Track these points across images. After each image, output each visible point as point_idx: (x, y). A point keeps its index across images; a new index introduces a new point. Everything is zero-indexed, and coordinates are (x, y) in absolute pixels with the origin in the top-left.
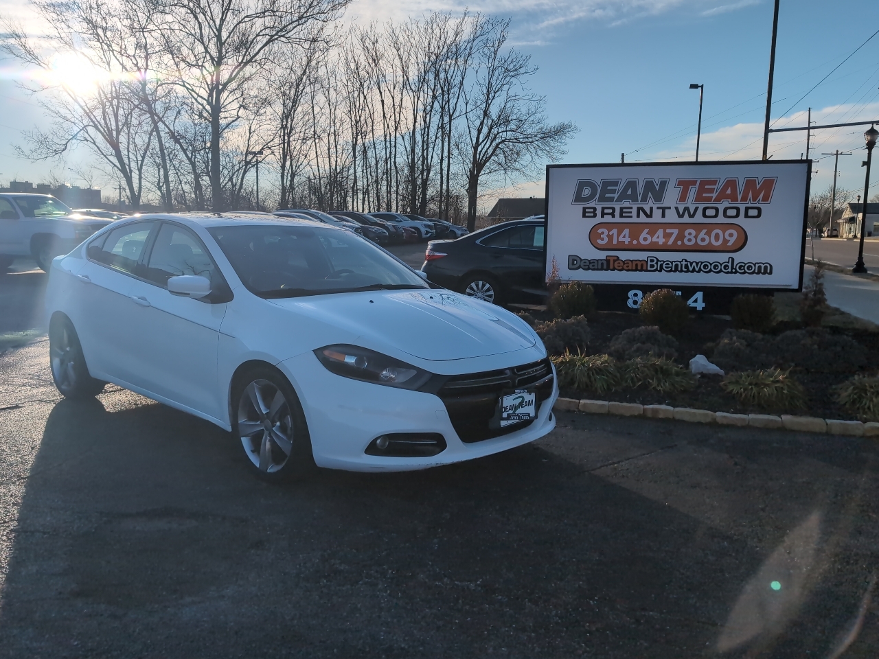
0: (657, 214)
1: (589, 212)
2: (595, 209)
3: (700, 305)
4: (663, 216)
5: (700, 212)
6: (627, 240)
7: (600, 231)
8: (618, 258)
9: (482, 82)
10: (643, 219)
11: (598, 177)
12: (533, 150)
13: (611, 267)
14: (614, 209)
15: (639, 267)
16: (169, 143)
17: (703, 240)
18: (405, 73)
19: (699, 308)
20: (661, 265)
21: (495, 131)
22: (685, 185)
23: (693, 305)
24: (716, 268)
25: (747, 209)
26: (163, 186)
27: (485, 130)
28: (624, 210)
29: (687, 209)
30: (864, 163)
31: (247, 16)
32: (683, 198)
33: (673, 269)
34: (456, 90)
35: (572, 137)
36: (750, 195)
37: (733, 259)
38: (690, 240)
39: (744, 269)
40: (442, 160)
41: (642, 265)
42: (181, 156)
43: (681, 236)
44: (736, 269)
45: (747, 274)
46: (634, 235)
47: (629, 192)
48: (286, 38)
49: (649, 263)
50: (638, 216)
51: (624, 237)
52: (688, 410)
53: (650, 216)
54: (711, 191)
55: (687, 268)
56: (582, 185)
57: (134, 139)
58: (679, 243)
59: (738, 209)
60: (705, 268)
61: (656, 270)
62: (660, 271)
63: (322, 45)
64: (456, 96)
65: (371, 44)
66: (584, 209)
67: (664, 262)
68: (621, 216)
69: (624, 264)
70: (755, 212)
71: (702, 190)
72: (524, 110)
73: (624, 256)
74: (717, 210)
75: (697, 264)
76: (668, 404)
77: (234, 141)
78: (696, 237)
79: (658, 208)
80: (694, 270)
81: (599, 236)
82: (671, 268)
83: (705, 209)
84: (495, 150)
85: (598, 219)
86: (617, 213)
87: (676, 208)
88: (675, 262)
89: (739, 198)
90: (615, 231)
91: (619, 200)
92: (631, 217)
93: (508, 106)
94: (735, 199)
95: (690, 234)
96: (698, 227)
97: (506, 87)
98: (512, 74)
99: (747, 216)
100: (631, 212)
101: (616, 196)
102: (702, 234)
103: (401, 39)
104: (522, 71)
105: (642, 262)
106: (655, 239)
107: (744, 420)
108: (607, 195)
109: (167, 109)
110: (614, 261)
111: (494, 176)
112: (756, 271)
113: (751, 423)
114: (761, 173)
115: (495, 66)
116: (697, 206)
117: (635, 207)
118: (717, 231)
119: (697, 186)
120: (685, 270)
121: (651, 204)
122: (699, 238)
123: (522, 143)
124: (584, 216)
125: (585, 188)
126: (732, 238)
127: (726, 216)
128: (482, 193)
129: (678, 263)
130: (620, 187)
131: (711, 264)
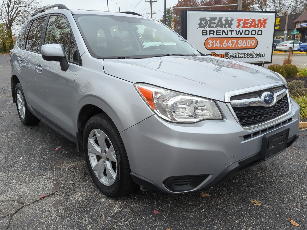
0: (229, 33)
1: (205, 33)
2: (207, 31)
4: (232, 35)
6: (219, 45)
7: (209, 41)
8: (215, 53)
10: (225, 36)
11: (208, 16)
14: (214, 31)
15: (222, 57)
20: (230, 55)
22: (239, 20)
24: (248, 56)
25: (258, 31)
28: (218, 32)
29: (239, 31)
32: (238, 27)
36: (259, 26)
37: (253, 52)
38: (240, 45)
39: (257, 55)
43: (237, 43)
44: (254, 56)
45: (257, 58)
46: (221, 43)
47: (220, 24)
49: (226, 55)
50: (223, 35)
51: (218, 44)
53: (227, 34)
54: (248, 23)
56: (202, 20)
58: (237, 46)
59: (255, 31)
60: (244, 56)
61: (228, 58)
62: (230, 58)
66: (203, 31)
68: (217, 35)
69: (217, 56)
70: (260, 33)
71: (245, 23)
74: (249, 31)
75: (242, 54)
78: (242, 43)
79: (230, 31)
80: (241, 57)
81: (208, 44)
82: (234, 56)
83: (245, 31)
85: (208, 36)
86: (215, 33)
87: (236, 31)
89: (256, 26)
90: (214, 41)
91: (216, 27)
92: (220, 35)
94: (255, 27)
95: (240, 42)
96: (243, 38)
99: (258, 34)
100: (220, 33)
101: (215, 25)
102: (244, 42)
105: (224, 55)
106: (228, 45)
108: (211, 25)
110: (214, 55)
112: (260, 56)
114: (263, 16)
116: (243, 30)
117: (222, 30)
118: (249, 40)
119: (243, 21)
120: (238, 57)
121: (227, 29)
122: (243, 44)
123: (28, 12)
124: (203, 35)
125: (203, 21)
126: (253, 43)
127: (252, 34)
128: (15, 33)
129: (236, 54)
130: (216, 22)
131: (246, 54)
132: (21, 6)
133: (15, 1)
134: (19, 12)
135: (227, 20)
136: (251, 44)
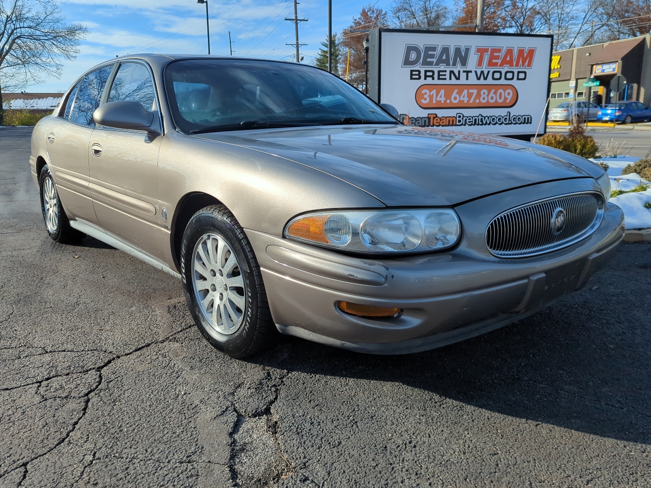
0: (463, 75)
1: (415, 75)
2: (419, 72)
4: (467, 79)
5: (490, 75)
6: (443, 99)
7: (423, 92)
8: (436, 115)
10: (454, 81)
11: (421, 41)
13: (431, 124)
14: (433, 72)
15: (451, 122)
17: (492, 98)
20: (466, 120)
22: (481, 51)
24: (499, 121)
25: (518, 73)
28: (441, 73)
29: (482, 72)
32: (480, 63)
36: (521, 62)
37: (510, 113)
38: (484, 99)
39: (516, 120)
41: (453, 120)
43: (478, 95)
44: (511, 121)
45: (517, 124)
46: (448, 95)
47: (444, 58)
49: (458, 119)
50: (450, 79)
51: (441, 97)
53: (458, 78)
54: (498, 58)
55: (482, 121)
56: (410, 49)
58: (477, 101)
59: (513, 73)
61: (462, 124)
62: (465, 125)
66: (412, 71)
67: (468, 117)
68: (439, 79)
69: (441, 120)
70: (522, 76)
71: (492, 57)
73: (441, 113)
74: (501, 73)
75: (488, 118)
78: (488, 96)
79: (464, 72)
80: (486, 123)
81: (423, 96)
82: (472, 122)
83: (494, 72)
85: (422, 81)
86: (436, 76)
87: (476, 72)
88: (475, 117)
89: (514, 64)
90: (434, 92)
91: (437, 64)
92: (445, 79)
94: (511, 65)
95: (484, 94)
96: (489, 87)
99: (518, 79)
100: (445, 75)
101: (435, 60)
102: (491, 94)
105: (453, 118)
106: (462, 99)
108: (428, 60)
110: (434, 118)
112: (523, 122)
114: (527, 44)
116: (489, 70)
117: (448, 70)
118: (501, 91)
119: (489, 53)
120: (480, 123)
121: (459, 68)
122: (490, 96)
123: (37, 40)
124: (411, 78)
125: (412, 52)
126: (509, 96)
127: (506, 79)
129: (476, 118)
130: (437, 53)
131: (497, 118)
132: (21, 28)
134: (15, 39)
135: (458, 50)
136: (506, 99)
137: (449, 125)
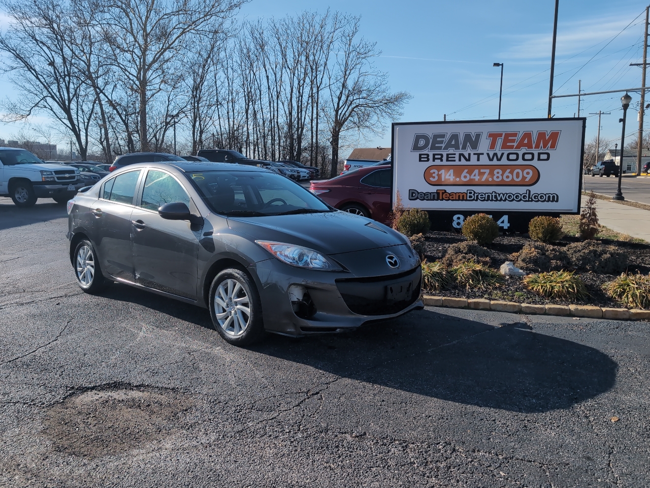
0: (474, 158)
1: (424, 158)
2: (428, 155)
3: (506, 225)
4: (478, 160)
5: (505, 156)
6: (452, 178)
7: (432, 171)
8: (445, 191)
9: (341, 63)
10: (463, 162)
11: (430, 131)
12: (378, 112)
13: (441, 198)
14: (442, 155)
15: (461, 197)
16: (108, 109)
17: (508, 177)
18: (284, 56)
19: (506, 227)
20: (477, 196)
21: (351, 98)
22: (494, 137)
23: (501, 225)
24: (517, 198)
25: (539, 154)
26: (104, 141)
27: (344, 98)
28: (450, 156)
29: (495, 154)
30: (621, 120)
31: (166, 14)
32: (492, 146)
33: (486, 199)
34: (322, 68)
35: (407, 103)
36: (541, 144)
37: (530, 191)
38: (498, 177)
39: (538, 198)
40: (312, 120)
41: (463, 196)
42: (118, 118)
43: (491, 175)
44: (532, 198)
45: (540, 202)
46: (457, 175)
47: (453, 143)
48: (196, 30)
49: (468, 195)
50: (460, 160)
51: (450, 176)
52: (501, 302)
53: (469, 160)
54: (513, 141)
55: (496, 198)
56: (418, 138)
57: (82, 106)
58: (490, 179)
59: (533, 154)
60: (510, 198)
61: (473, 200)
62: (477, 200)
63: (221, 35)
64: (322, 73)
65: (258, 35)
66: (420, 155)
67: (479, 194)
68: (447, 160)
69: (450, 195)
70: (545, 157)
71: (506, 140)
72: (372, 83)
73: (450, 189)
74: (517, 154)
75: (504, 195)
76: (486, 298)
77: (157, 107)
78: (502, 175)
79: (474, 154)
80: (501, 200)
81: (431, 175)
82: (485, 198)
83: (508, 155)
84: (351, 112)
85: (431, 163)
86: (444, 158)
87: (488, 154)
88: (487, 193)
89: (534, 146)
90: (443, 172)
91: (446, 148)
92: (455, 161)
93: (360, 80)
94: (530, 147)
95: (498, 173)
96: (504, 168)
97: (358, 66)
98: (363, 56)
99: (539, 159)
100: (454, 157)
101: (443, 145)
102: (507, 173)
103: (280, 30)
104: (370, 53)
105: (463, 194)
106: (472, 177)
107: (542, 309)
108: (437, 145)
109: (106, 84)
110: (443, 193)
111: (351, 132)
112: (547, 200)
113: (547, 312)
114: (549, 128)
115: (351, 50)
116: (503, 152)
117: (457, 153)
118: (518, 170)
119: (503, 137)
120: (494, 199)
121: (469, 151)
122: (505, 176)
123: (370, 107)
124: (420, 161)
125: (420, 140)
126: (529, 175)
127: (524, 160)
128: (342, 144)
129: (490, 194)
130: (446, 139)
131: (514, 195)
132: (359, 99)
133: (349, 91)
134: (355, 108)
137: (459, 200)
